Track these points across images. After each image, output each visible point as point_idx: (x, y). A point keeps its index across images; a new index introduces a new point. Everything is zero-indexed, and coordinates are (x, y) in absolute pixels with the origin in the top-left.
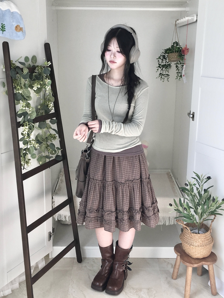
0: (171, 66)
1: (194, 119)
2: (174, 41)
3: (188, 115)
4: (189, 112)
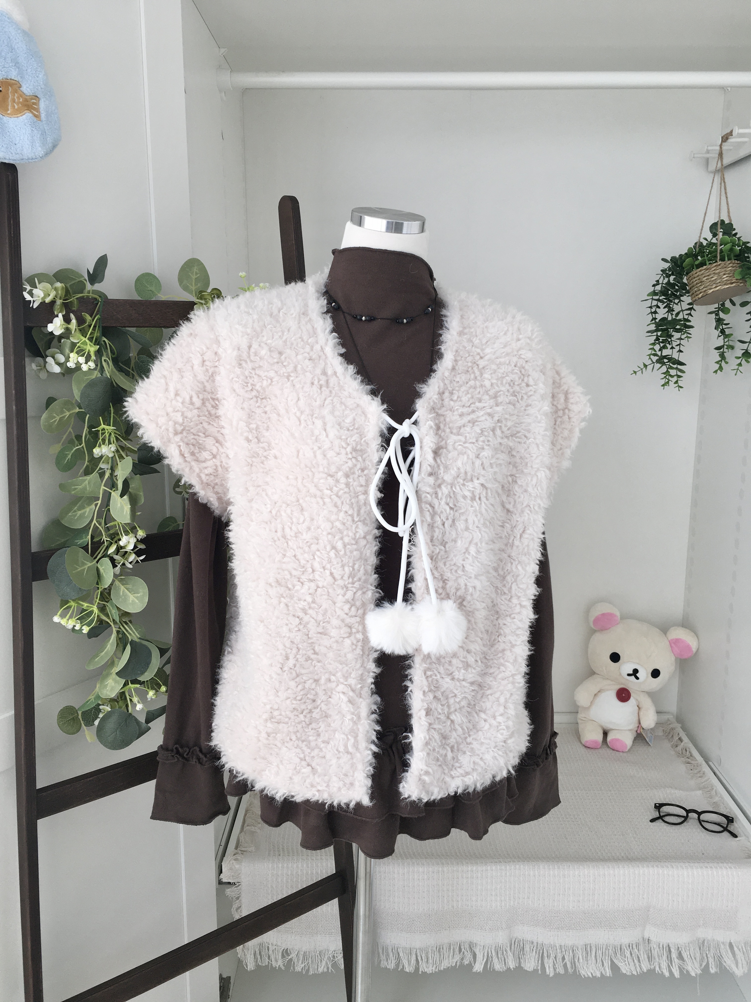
0: (692, 327)
2: (712, 219)
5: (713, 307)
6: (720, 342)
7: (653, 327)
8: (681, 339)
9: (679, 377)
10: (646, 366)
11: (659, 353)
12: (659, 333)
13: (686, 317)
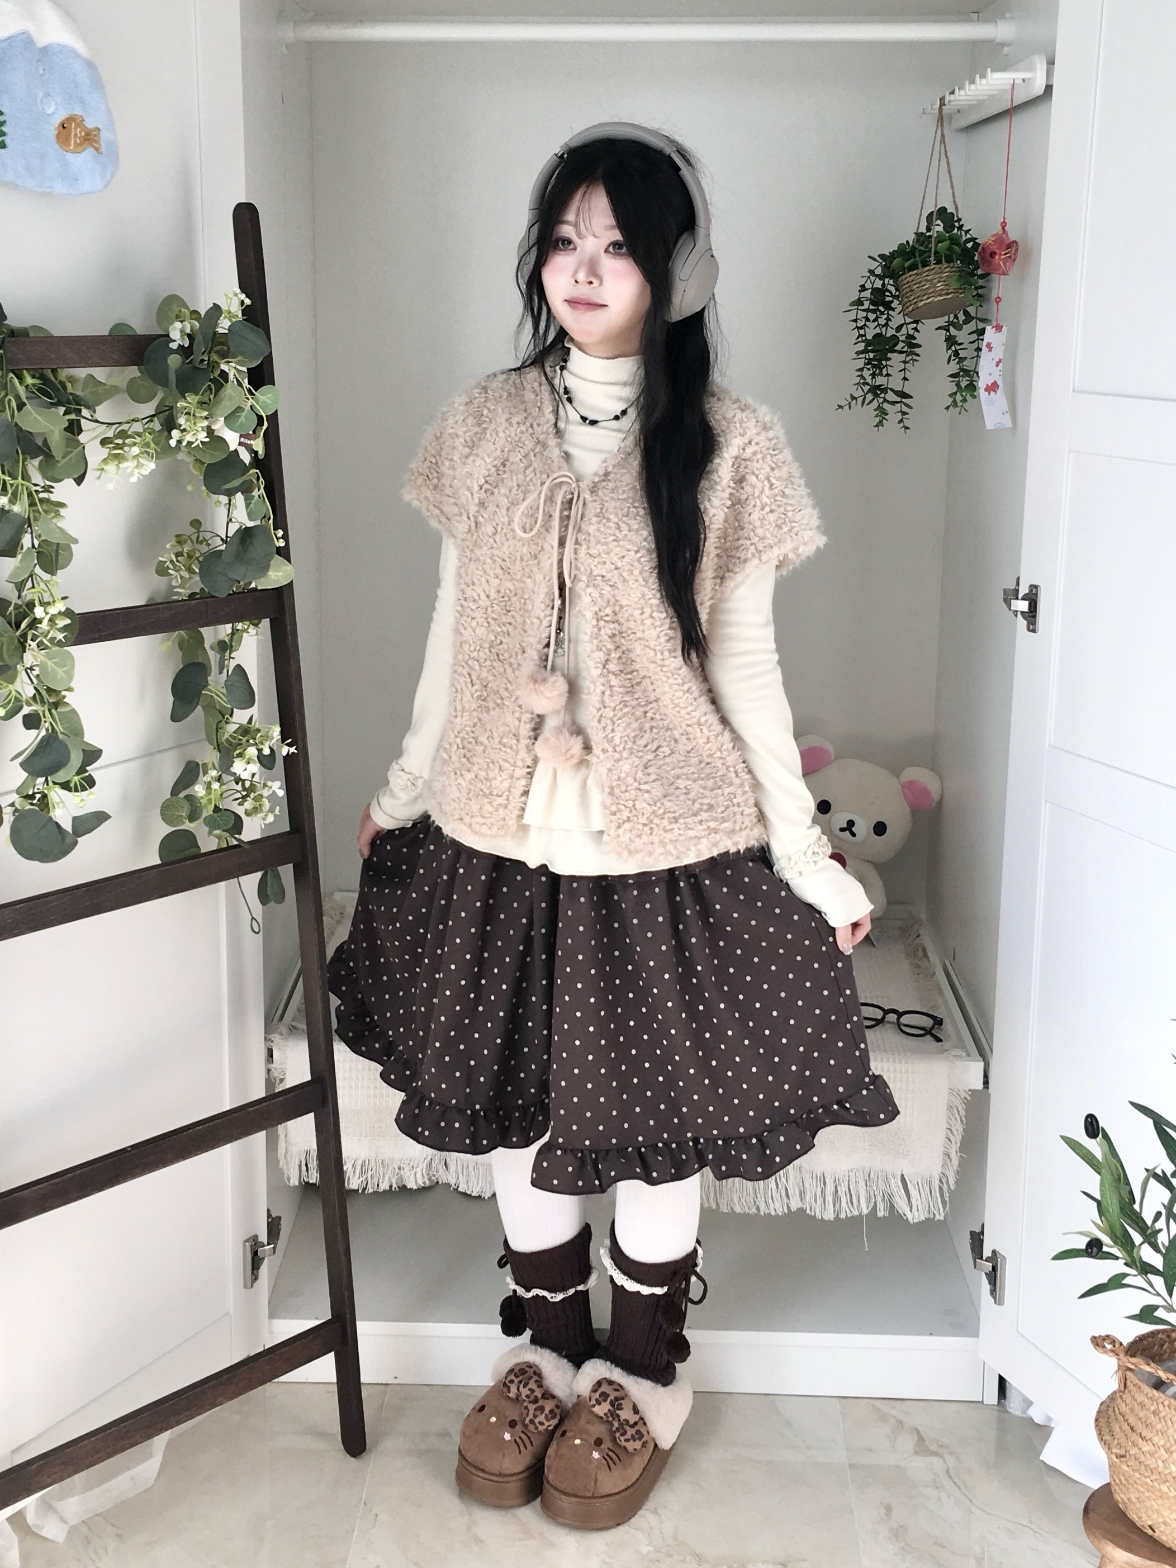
3: (1005, 600)
4: (1013, 587)
5: (942, 321)
6: (954, 367)
7: (861, 346)
8: (905, 362)
9: (904, 413)
10: (853, 398)
11: (870, 381)
12: (871, 355)
13: (911, 332)
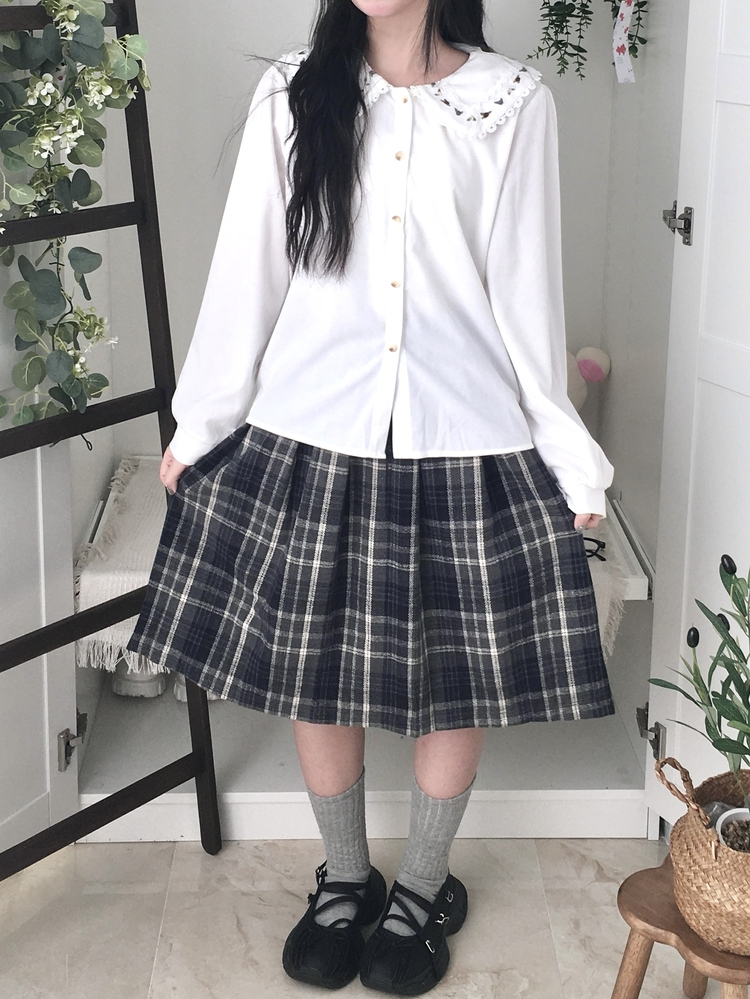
0: (591, 13)
1: (689, 238)
3: (665, 219)
4: (671, 208)
8: (580, 24)
9: (580, 64)
10: (540, 50)
11: (554, 37)
12: (554, 18)
13: (584, 2)
